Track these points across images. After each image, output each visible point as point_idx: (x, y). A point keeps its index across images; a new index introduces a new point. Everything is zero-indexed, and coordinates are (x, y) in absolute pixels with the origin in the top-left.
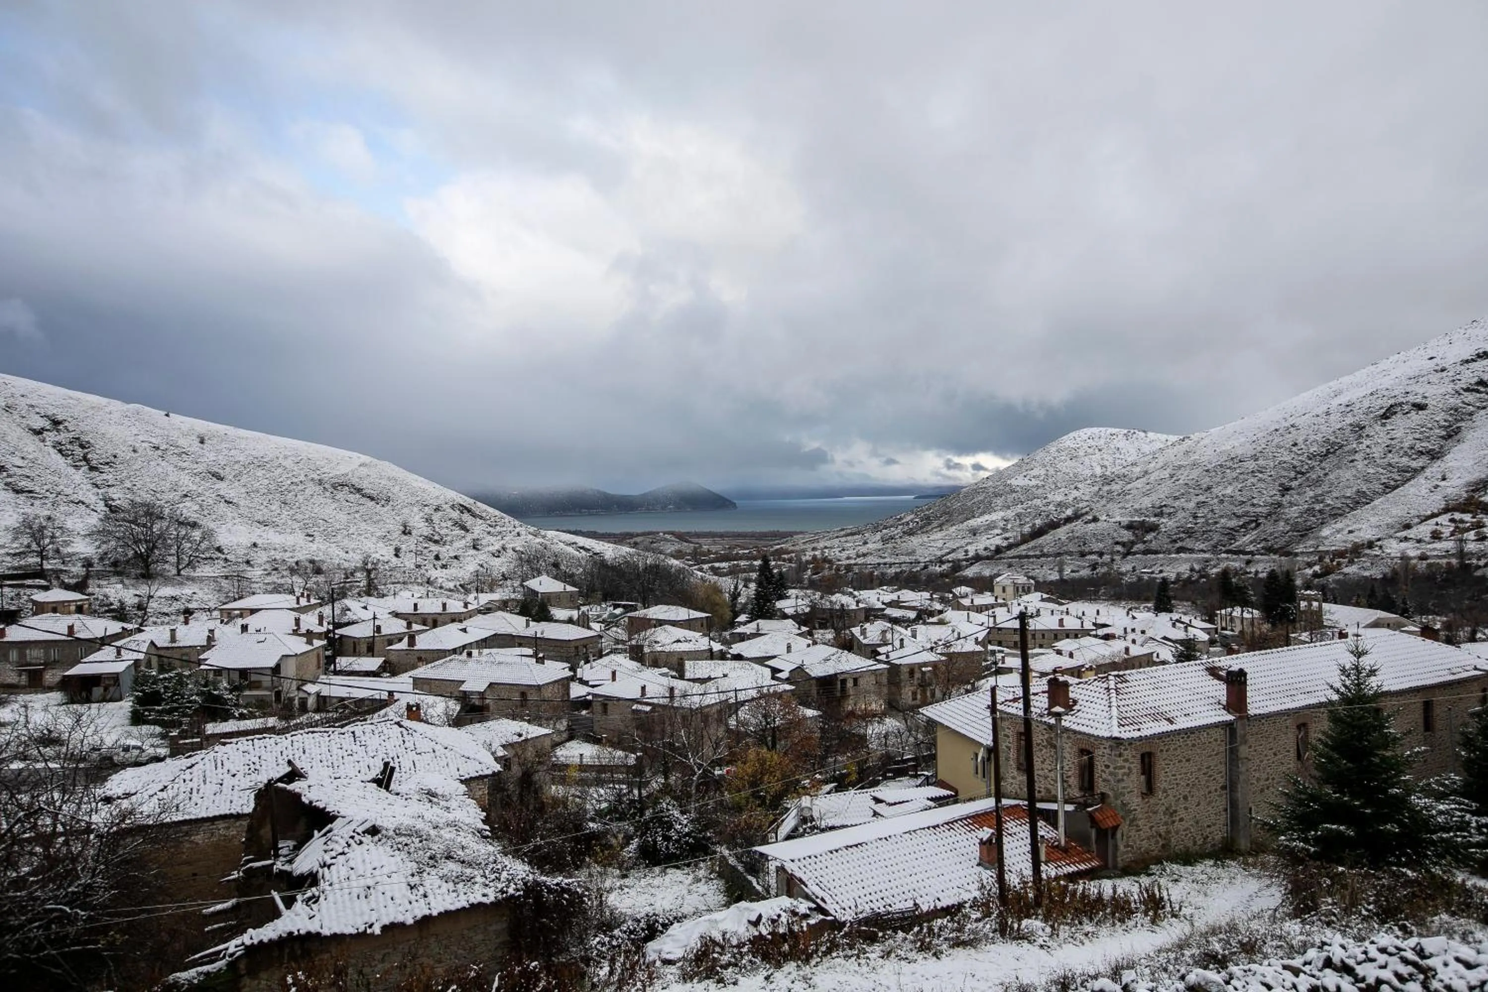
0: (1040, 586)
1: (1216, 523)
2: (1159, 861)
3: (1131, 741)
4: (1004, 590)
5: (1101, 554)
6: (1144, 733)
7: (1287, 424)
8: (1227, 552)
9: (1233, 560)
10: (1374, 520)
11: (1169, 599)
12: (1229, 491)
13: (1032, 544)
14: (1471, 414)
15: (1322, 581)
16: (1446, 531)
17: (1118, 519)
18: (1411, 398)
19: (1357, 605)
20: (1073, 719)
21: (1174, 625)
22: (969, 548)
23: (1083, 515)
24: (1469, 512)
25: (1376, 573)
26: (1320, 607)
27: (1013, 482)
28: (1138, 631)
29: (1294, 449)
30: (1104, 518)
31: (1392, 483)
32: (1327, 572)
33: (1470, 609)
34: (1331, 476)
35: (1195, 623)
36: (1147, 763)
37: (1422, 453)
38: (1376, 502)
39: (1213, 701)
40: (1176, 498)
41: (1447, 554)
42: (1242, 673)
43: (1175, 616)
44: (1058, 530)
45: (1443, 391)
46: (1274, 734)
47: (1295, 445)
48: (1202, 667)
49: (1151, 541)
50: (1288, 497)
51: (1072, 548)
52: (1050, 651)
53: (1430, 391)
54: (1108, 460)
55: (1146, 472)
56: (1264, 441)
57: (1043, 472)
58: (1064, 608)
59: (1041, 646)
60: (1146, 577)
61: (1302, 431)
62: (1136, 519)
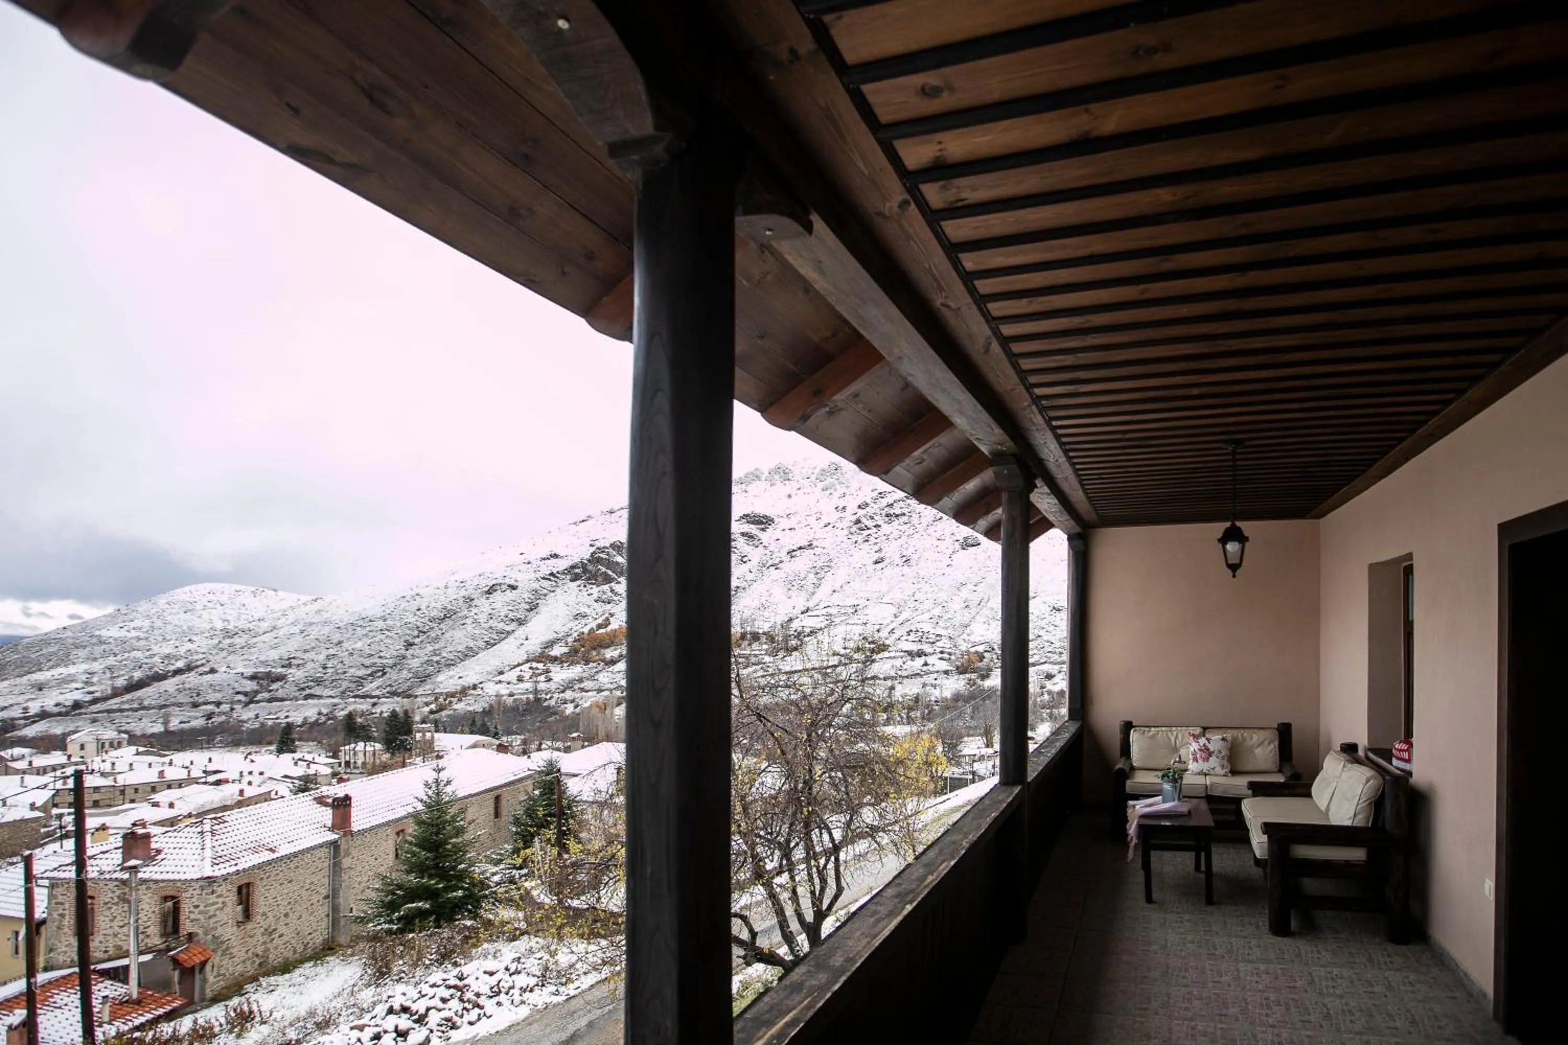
0: (133, 739)
1: (345, 672)
2: (254, 979)
3: (225, 878)
4: (82, 747)
5: (218, 704)
6: (240, 867)
7: (414, 593)
8: (355, 697)
9: (360, 704)
10: (478, 669)
11: (293, 741)
12: (359, 645)
13: (128, 697)
14: (545, 595)
15: (437, 716)
16: (527, 676)
17: (240, 670)
18: (508, 581)
19: (462, 732)
20: (156, 869)
21: (296, 764)
22: (30, 704)
23: (197, 667)
24: (541, 662)
25: (478, 707)
26: (433, 737)
27: (104, 633)
28: (256, 773)
29: (418, 613)
30: (224, 669)
31: (492, 641)
32: (441, 709)
33: (539, 728)
34: (447, 635)
35: (317, 759)
36: (245, 894)
37: (513, 620)
38: (480, 655)
39: (319, 825)
40: (306, 651)
41: (527, 692)
42: (347, 798)
43: (297, 756)
44: (165, 682)
45: (528, 578)
46: (376, 843)
47: (419, 610)
48: (310, 798)
49: (277, 690)
50: (411, 651)
51: (181, 699)
52: (145, 804)
53: (520, 576)
54: (232, 615)
55: (275, 628)
56: (393, 605)
57: (147, 623)
58: (167, 760)
59: (132, 801)
60: (270, 723)
61: (425, 599)
62: (262, 670)
